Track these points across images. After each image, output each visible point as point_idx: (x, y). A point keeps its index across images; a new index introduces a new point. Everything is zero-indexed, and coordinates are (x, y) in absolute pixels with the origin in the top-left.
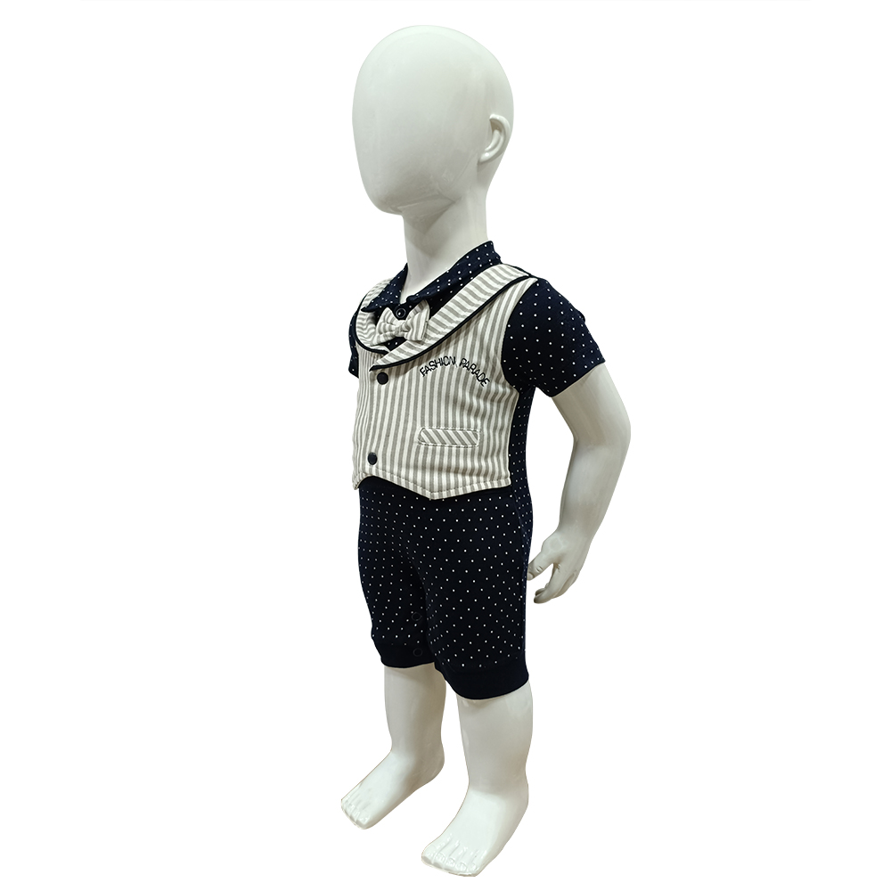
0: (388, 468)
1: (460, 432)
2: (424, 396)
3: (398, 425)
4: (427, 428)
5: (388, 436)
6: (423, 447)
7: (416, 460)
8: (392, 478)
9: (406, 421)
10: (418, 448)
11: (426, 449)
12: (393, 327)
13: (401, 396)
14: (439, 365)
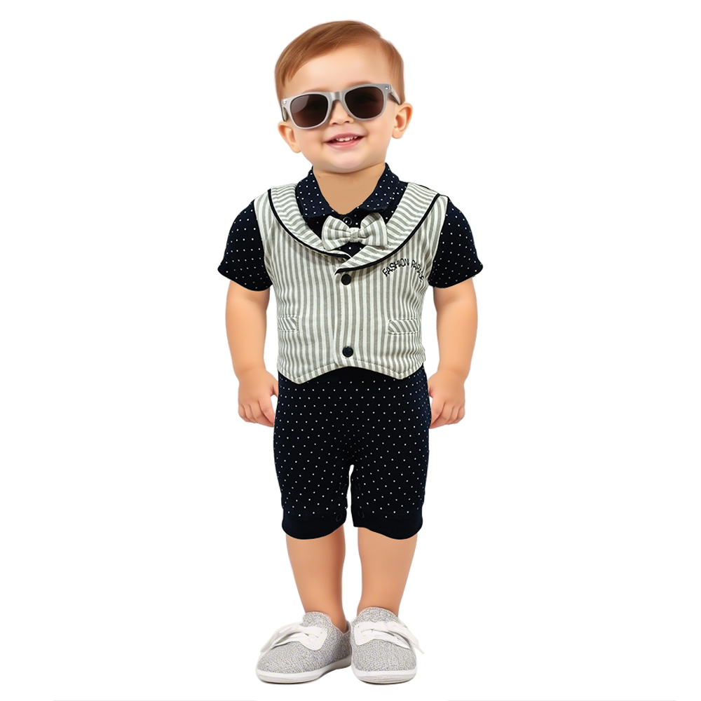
0: (366, 358)
1: (408, 321)
2: (388, 293)
3: (369, 320)
4: (393, 319)
5: (361, 330)
6: (392, 336)
7: (388, 348)
8: (370, 366)
9: (376, 316)
10: (389, 338)
11: (395, 338)
12: (348, 234)
13: (368, 294)
14: (397, 266)
